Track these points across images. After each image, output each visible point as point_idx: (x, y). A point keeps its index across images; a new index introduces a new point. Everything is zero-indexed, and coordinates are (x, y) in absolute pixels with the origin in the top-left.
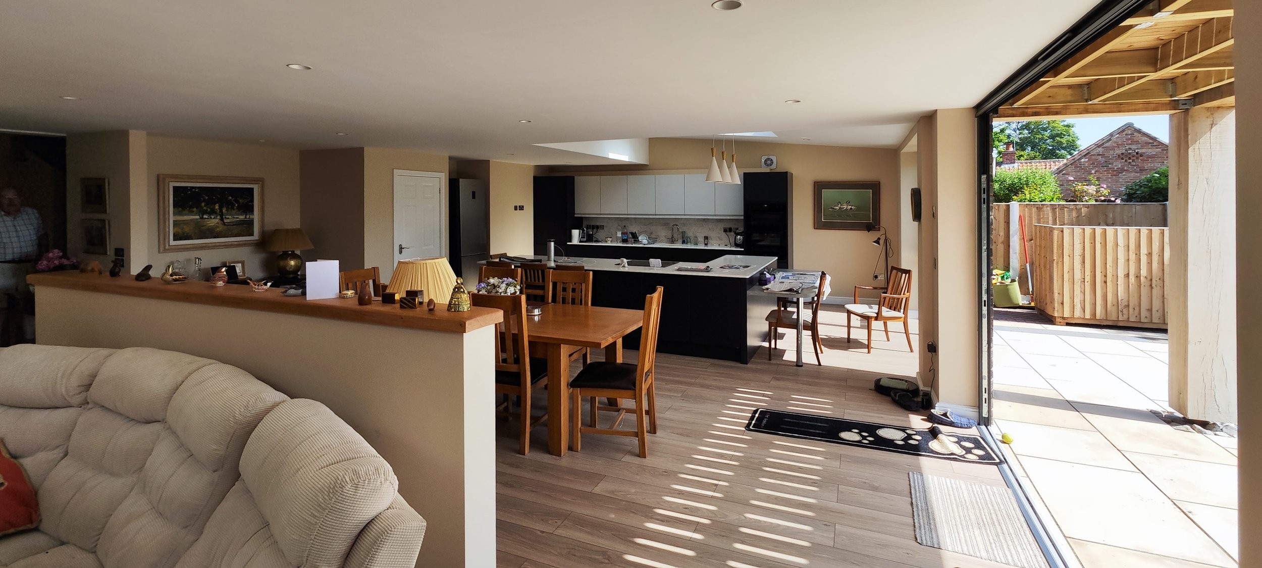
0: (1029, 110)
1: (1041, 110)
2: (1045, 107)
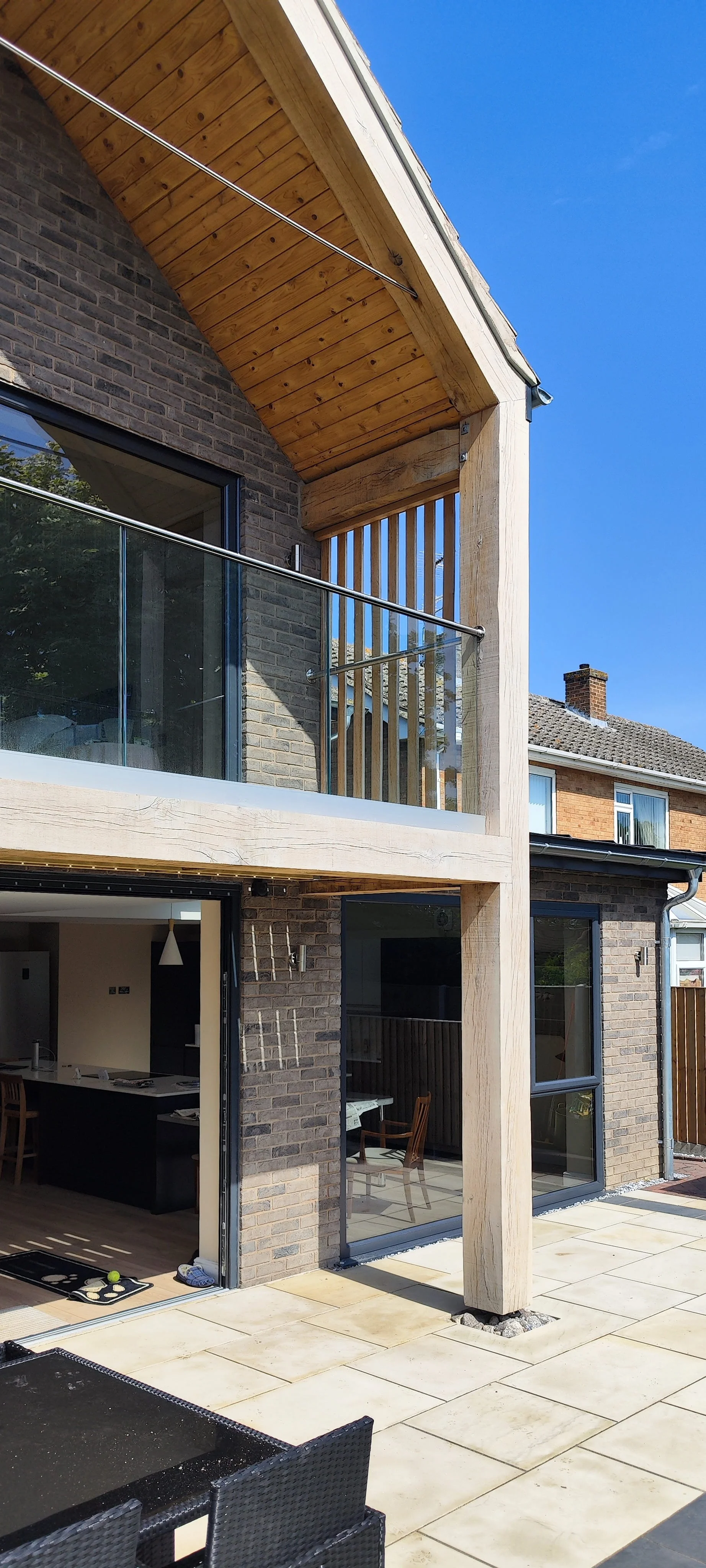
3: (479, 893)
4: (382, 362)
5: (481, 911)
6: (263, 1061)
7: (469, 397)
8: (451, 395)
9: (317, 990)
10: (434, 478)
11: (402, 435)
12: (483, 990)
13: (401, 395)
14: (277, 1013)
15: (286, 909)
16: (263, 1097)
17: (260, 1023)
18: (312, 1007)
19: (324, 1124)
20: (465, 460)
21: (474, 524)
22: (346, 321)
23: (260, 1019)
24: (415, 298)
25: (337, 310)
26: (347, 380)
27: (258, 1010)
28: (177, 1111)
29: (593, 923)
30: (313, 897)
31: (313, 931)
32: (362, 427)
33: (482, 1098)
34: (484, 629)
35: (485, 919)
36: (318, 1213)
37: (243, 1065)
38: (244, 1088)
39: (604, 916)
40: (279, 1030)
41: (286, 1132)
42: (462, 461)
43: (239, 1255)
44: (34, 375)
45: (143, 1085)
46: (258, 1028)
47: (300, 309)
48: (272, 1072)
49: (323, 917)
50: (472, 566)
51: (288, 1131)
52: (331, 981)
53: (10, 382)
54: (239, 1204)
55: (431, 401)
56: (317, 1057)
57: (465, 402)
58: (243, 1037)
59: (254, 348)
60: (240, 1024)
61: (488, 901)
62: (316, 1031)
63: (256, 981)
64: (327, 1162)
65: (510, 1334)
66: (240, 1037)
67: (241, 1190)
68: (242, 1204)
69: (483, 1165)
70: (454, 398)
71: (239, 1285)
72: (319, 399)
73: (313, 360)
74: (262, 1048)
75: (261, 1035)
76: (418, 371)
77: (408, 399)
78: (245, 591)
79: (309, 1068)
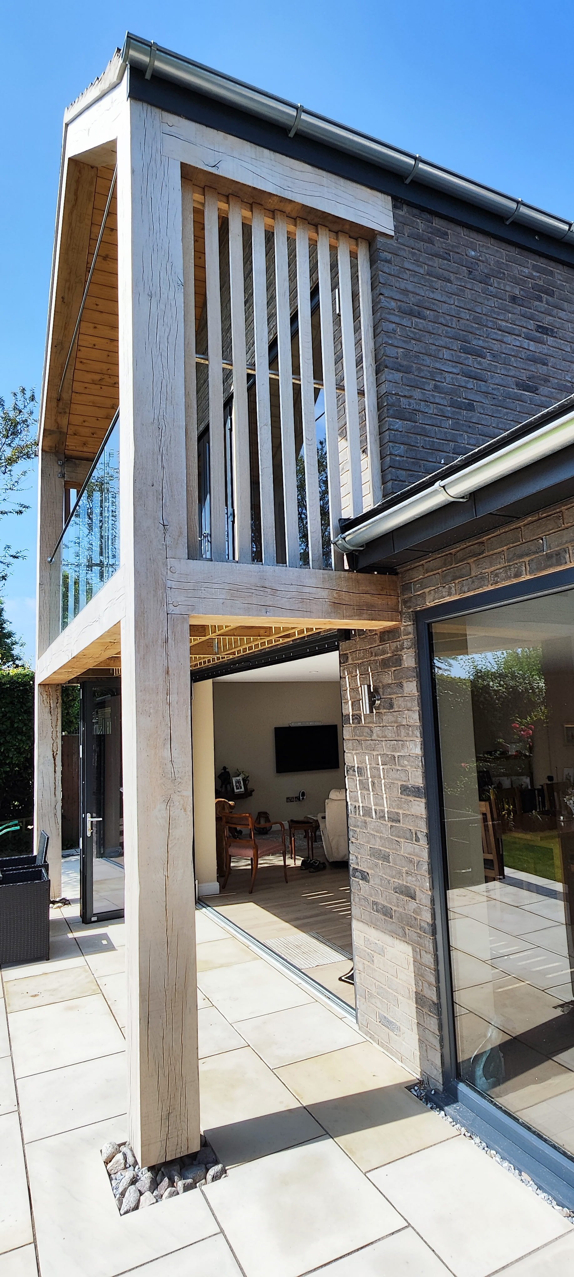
6: (360, 805)
14: (367, 757)
16: (361, 843)
17: (356, 766)
18: (395, 753)
19: (413, 898)
23: (356, 763)
27: (354, 752)
37: (348, 805)
38: (349, 827)
40: (369, 775)
46: (356, 771)
48: (367, 819)
51: (382, 889)
52: (410, 724)
56: (404, 814)
58: (346, 778)
62: (400, 783)
63: (351, 724)
71: (359, 1025)
75: (357, 779)
79: (397, 825)
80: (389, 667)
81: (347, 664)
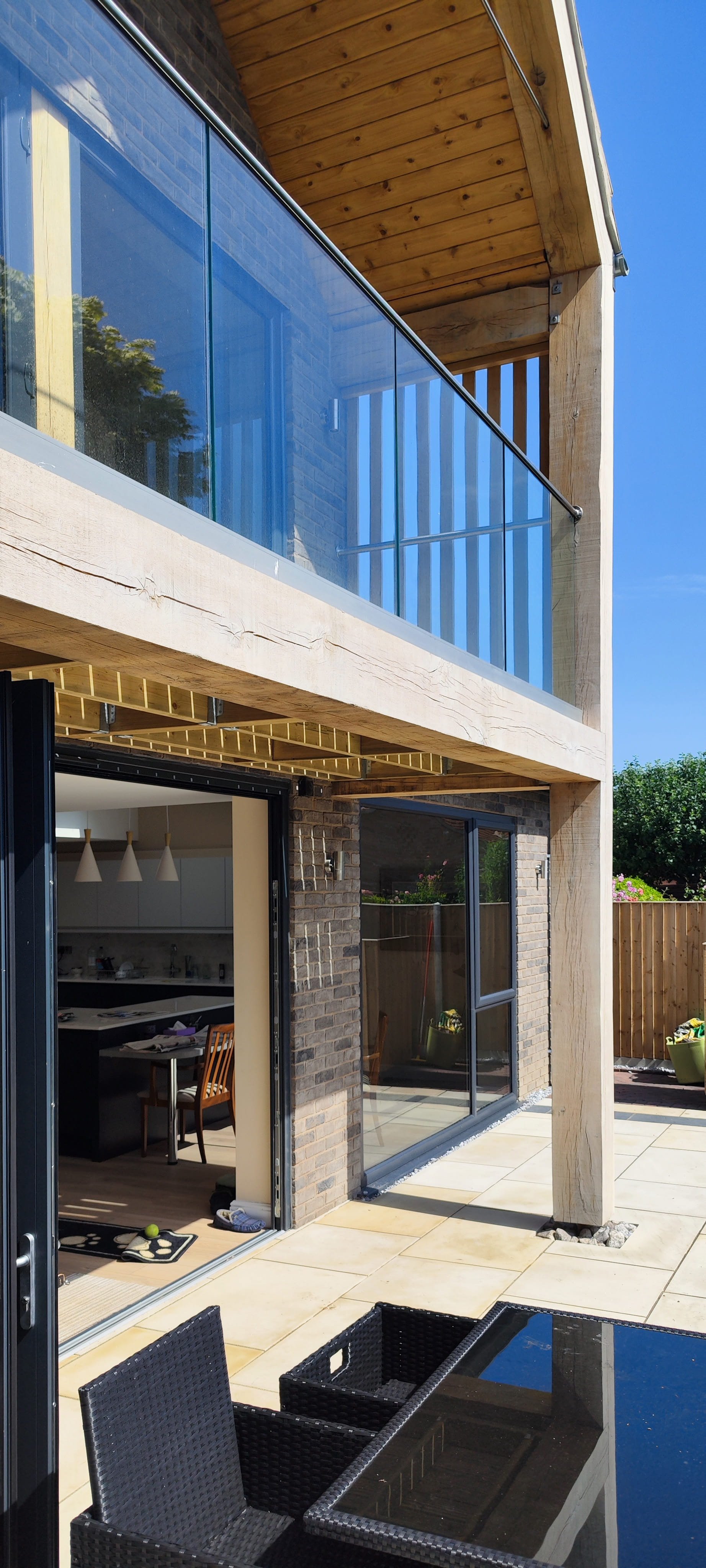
0: (384, 784)
1: (395, 784)
2: (399, 780)
3: (574, 792)
4: (480, 195)
5: (576, 812)
6: (308, 979)
7: (569, 252)
8: (549, 248)
9: (344, 900)
10: (512, 339)
11: (473, 287)
12: (578, 894)
13: (487, 240)
14: (318, 926)
15: (322, 811)
16: (308, 1019)
17: (306, 937)
18: (341, 919)
19: (350, 1046)
20: (557, 323)
21: (569, 394)
22: (449, 143)
23: (306, 933)
24: (546, 128)
25: (442, 128)
26: (427, 213)
27: (304, 922)
28: (126, 1044)
29: (512, 836)
30: (340, 800)
31: (341, 837)
32: (426, 272)
33: (577, 1007)
34: (581, 509)
35: (580, 819)
36: (346, 1141)
37: (294, 983)
38: (295, 1008)
39: (519, 831)
40: (319, 945)
41: (324, 1056)
42: (551, 322)
43: (291, 1192)
44: (127, 135)
45: (66, 1018)
46: (305, 943)
47: (396, 119)
48: (314, 991)
49: (348, 823)
50: (565, 440)
51: (326, 1055)
52: (353, 891)
53: (107, 138)
54: (291, 1137)
55: (522, 251)
56: (344, 974)
57: (562, 257)
58: (294, 953)
59: (320, 158)
60: (290, 938)
61: (586, 801)
62: (344, 946)
63: (303, 891)
64: (352, 1086)
65: (617, 1244)
66: (290, 953)
67: (293, 1121)
68: (295, 1137)
69: (578, 1075)
70: (552, 252)
71: (293, 1226)
72: (384, 232)
73: (392, 184)
74: (307, 965)
75: (307, 951)
76: (519, 214)
77: (494, 245)
78: (290, 444)
79: (339, 986)
80: (341, 836)
81: (301, 822)
